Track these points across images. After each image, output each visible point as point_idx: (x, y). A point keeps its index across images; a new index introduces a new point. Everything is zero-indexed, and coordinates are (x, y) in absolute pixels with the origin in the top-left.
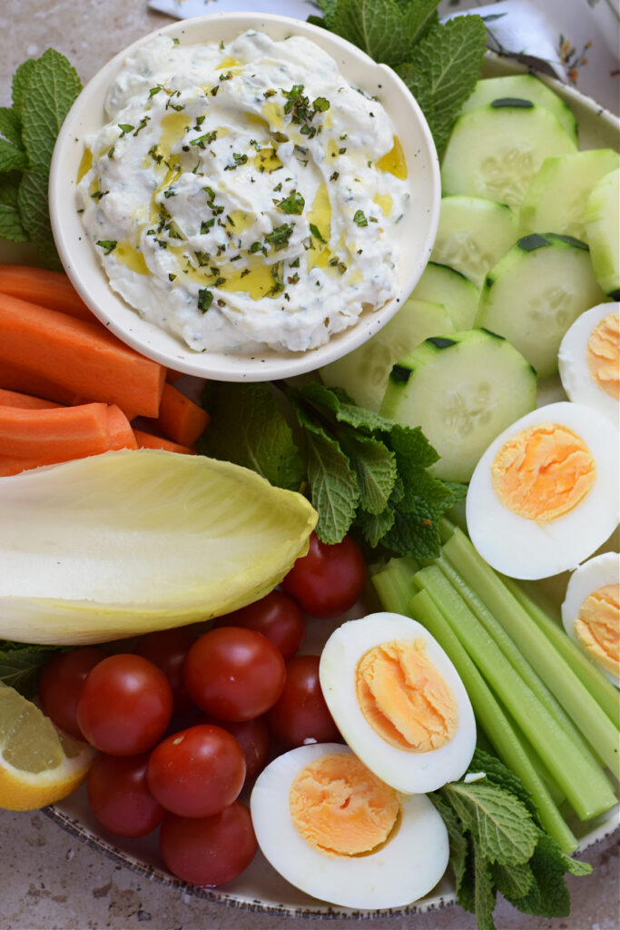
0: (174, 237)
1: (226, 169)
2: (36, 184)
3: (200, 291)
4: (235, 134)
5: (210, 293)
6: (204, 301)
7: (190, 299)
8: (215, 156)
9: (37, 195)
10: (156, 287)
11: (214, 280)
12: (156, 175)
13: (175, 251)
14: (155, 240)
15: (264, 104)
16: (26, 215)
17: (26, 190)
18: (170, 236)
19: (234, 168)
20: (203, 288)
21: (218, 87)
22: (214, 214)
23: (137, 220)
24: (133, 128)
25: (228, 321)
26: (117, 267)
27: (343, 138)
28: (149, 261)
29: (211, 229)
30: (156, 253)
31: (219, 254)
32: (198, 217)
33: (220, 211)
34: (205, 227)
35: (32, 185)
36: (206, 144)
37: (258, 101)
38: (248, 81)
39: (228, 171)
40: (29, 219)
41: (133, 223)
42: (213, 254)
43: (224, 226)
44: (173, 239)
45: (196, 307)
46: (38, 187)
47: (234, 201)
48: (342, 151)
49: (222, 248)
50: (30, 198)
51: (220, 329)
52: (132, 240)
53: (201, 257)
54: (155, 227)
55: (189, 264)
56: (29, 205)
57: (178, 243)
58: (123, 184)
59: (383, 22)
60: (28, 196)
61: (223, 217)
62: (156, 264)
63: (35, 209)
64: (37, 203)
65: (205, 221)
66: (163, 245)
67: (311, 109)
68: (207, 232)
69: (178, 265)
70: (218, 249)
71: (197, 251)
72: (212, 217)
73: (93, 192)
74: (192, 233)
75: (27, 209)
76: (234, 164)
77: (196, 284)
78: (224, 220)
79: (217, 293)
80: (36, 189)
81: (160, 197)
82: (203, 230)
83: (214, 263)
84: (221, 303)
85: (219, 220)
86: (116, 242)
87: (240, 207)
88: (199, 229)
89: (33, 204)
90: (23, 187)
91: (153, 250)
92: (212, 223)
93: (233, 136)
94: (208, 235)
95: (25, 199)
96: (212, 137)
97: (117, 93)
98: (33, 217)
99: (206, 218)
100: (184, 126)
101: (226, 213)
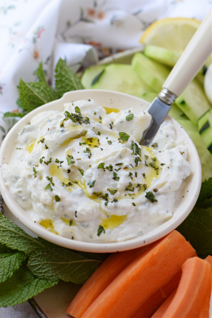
0: (115, 193)
1: (90, 158)
2: (37, 264)
3: (146, 196)
4: (73, 148)
5: (149, 192)
6: (151, 198)
7: (147, 204)
8: (80, 159)
9: (43, 265)
10: (132, 218)
11: (142, 188)
12: (77, 189)
13: (120, 197)
14: (112, 202)
15: (65, 129)
16: (49, 277)
17: (37, 270)
18: (114, 195)
19: (91, 154)
20: (145, 194)
21: (46, 145)
22: (111, 170)
23: (96, 206)
24: (50, 184)
25: (164, 193)
26: (112, 232)
27: (95, 114)
28: (119, 213)
29: (118, 176)
30: (118, 206)
31: (132, 178)
32: (108, 179)
33: (111, 167)
34: (116, 178)
35: (36, 266)
36: (72, 160)
37: (62, 131)
38: (49, 133)
39: (91, 158)
40: (52, 276)
41: (96, 209)
42: (130, 181)
43: (120, 169)
44: (115, 195)
45: (151, 204)
46: (39, 263)
47: (110, 158)
48: (101, 118)
49: (131, 174)
50: (42, 270)
51: (167, 199)
52: (104, 216)
53: (129, 188)
54: (104, 202)
55: (130, 195)
56: (45, 272)
57: (118, 193)
58: (75, 203)
59: (43, 91)
60: (40, 271)
61: (115, 167)
62: (123, 208)
63: (49, 270)
64: (47, 267)
65: (113, 177)
66: (115, 201)
67: (78, 114)
68: (119, 178)
69: (129, 200)
70: (130, 177)
71: (125, 189)
72: (112, 173)
73: (69, 224)
74: (116, 185)
75: (47, 275)
76: (89, 154)
77: (141, 197)
78: (117, 168)
79: (150, 189)
80: (39, 265)
81: (90, 191)
82: (118, 180)
83: (135, 184)
84: (155, 190)
85: (116, 170)
86: (100, 226)
87: (114, 157)
88: (116, 181)
89: (45, 270)
90: (35, 272)
91: (116, 207)
92: (115, 174)
93: (73, 150)
94: (120, 178)
95: (41, 273)
96: (70, 157)
97: (20, 195)
98: (52, 273)
99: (112, 176)
100: (57, 168)
101: (113, 165)
